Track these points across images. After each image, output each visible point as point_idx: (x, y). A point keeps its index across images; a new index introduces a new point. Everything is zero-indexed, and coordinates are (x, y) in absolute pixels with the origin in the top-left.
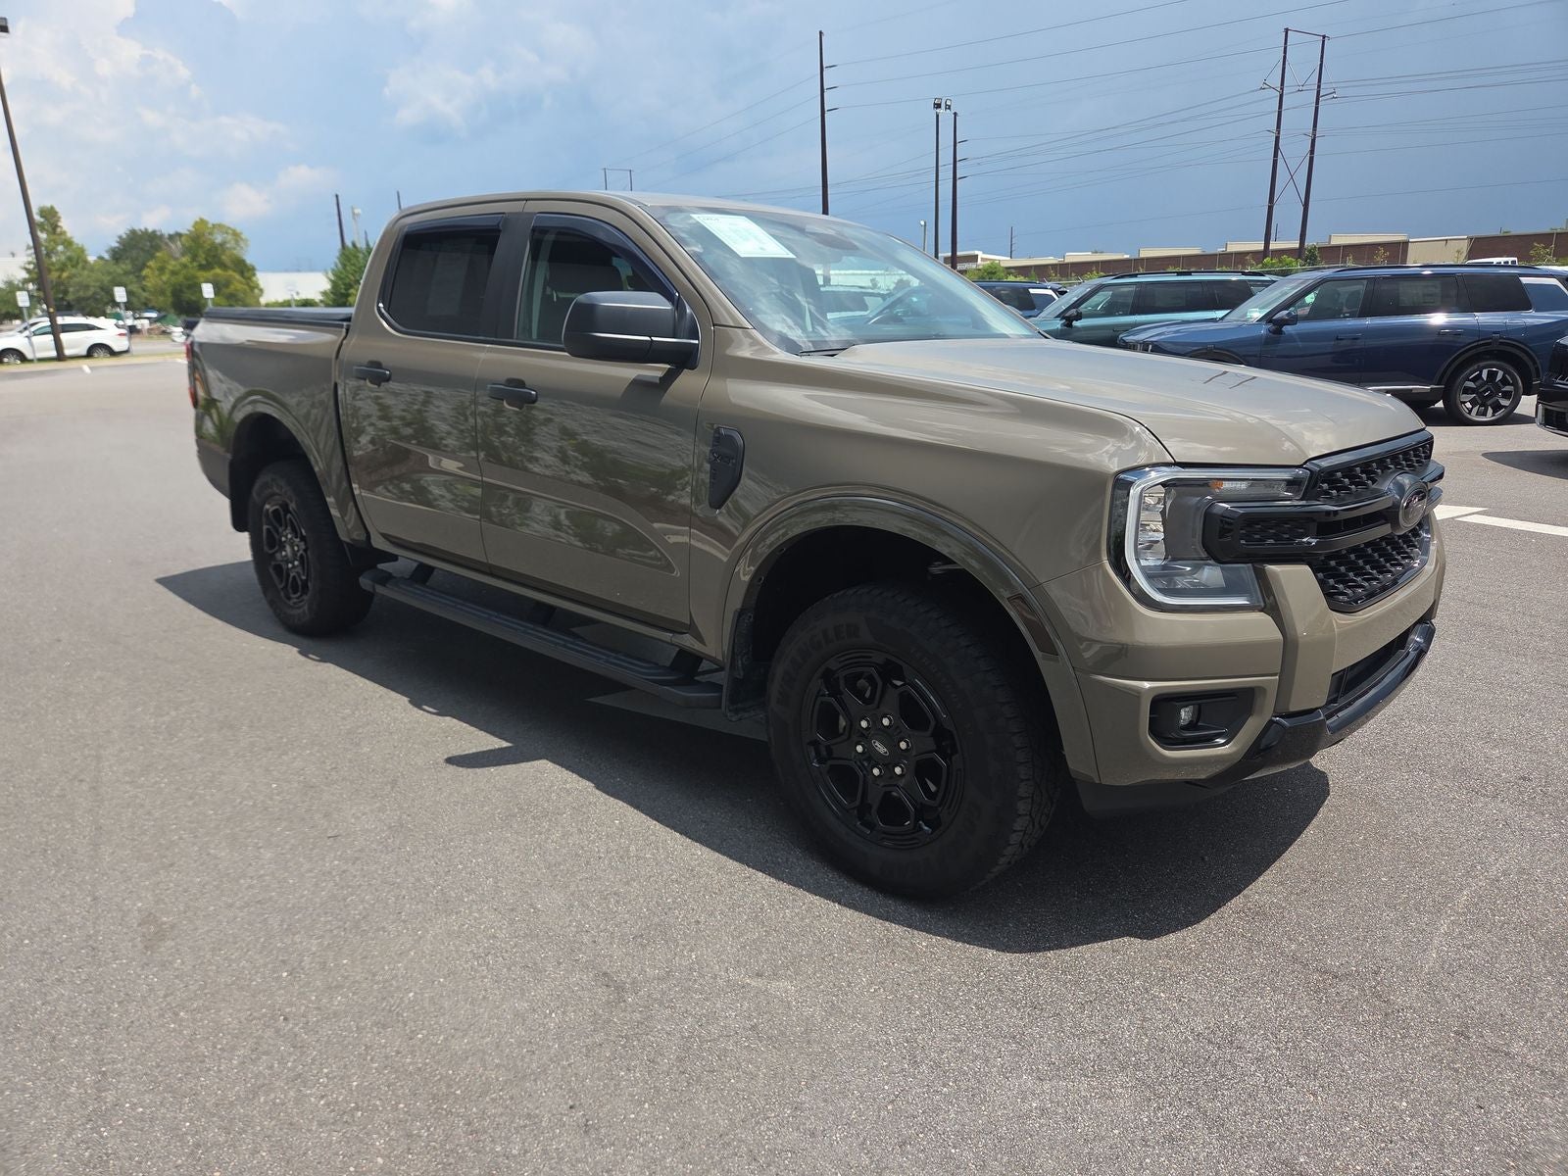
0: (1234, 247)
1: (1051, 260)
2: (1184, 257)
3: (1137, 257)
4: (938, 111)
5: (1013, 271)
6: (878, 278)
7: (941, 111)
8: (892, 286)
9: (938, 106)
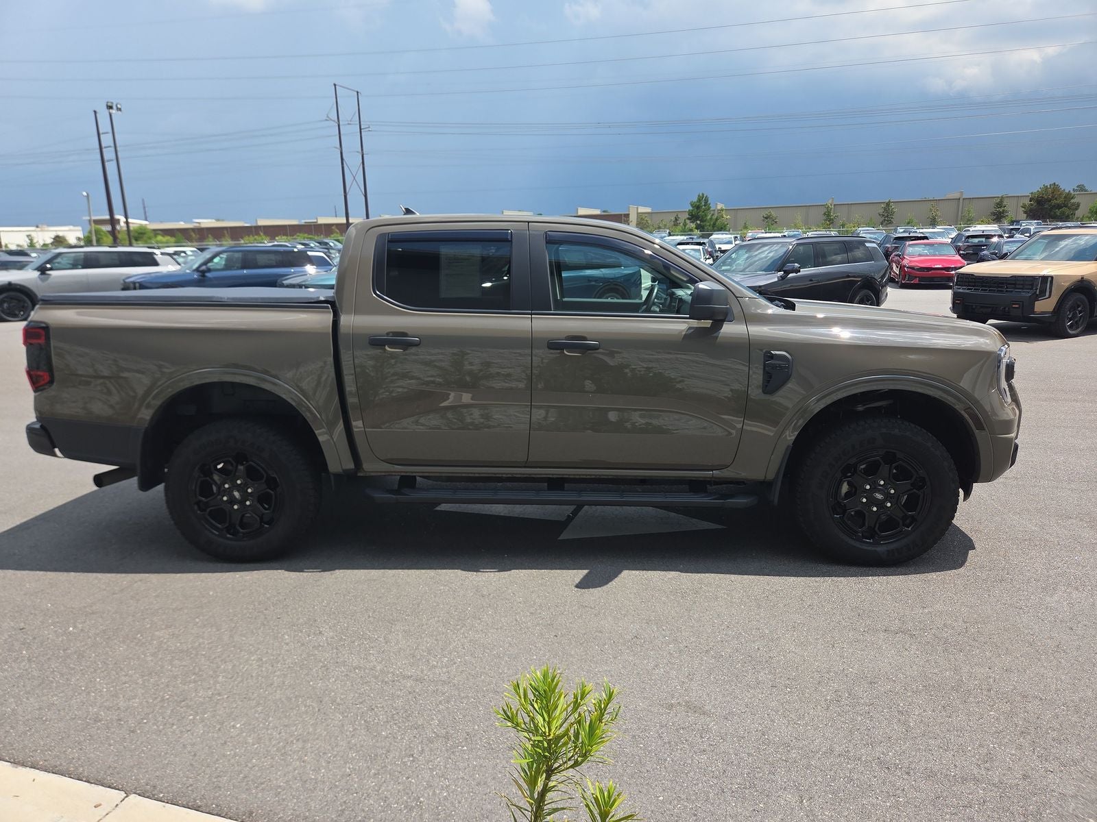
0: (322, 221)
1: (182, 225)
2: (290, 226)
3: (254, 225)
4: (111, 111)
5: (159, 232)
6: (33, 234)
7: (113, 111)
8: (49, 241)
9: (110, 107)
